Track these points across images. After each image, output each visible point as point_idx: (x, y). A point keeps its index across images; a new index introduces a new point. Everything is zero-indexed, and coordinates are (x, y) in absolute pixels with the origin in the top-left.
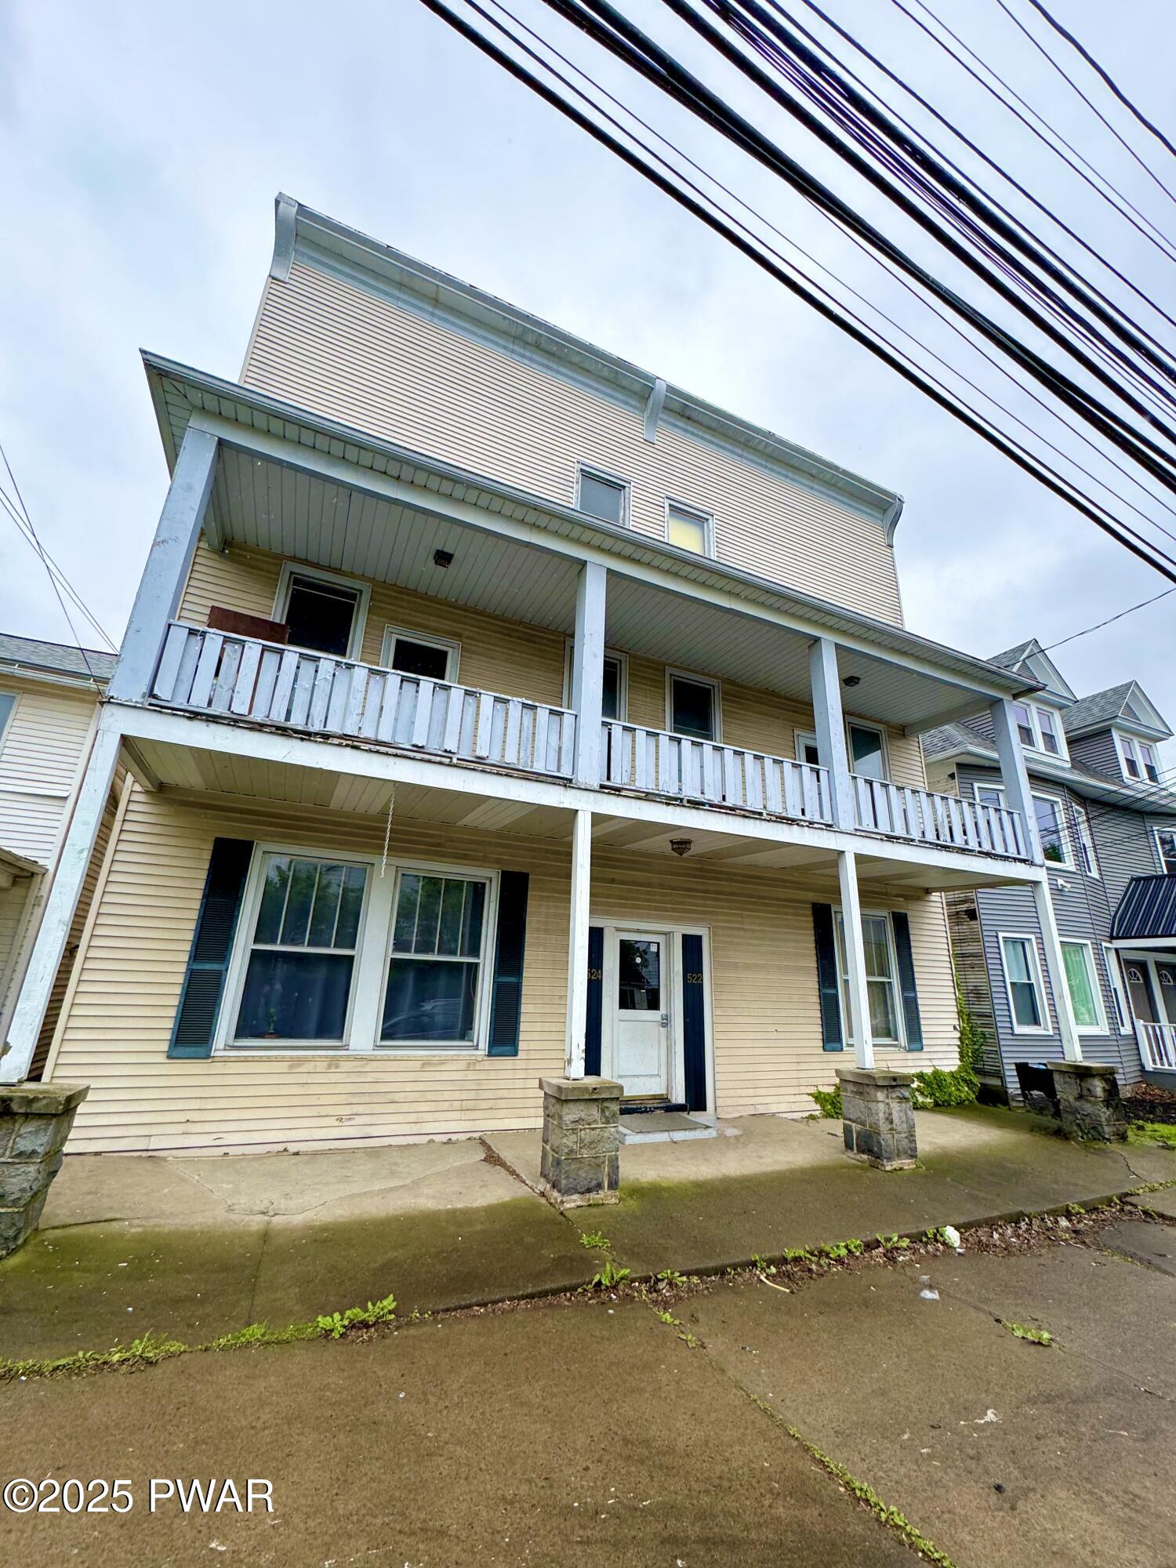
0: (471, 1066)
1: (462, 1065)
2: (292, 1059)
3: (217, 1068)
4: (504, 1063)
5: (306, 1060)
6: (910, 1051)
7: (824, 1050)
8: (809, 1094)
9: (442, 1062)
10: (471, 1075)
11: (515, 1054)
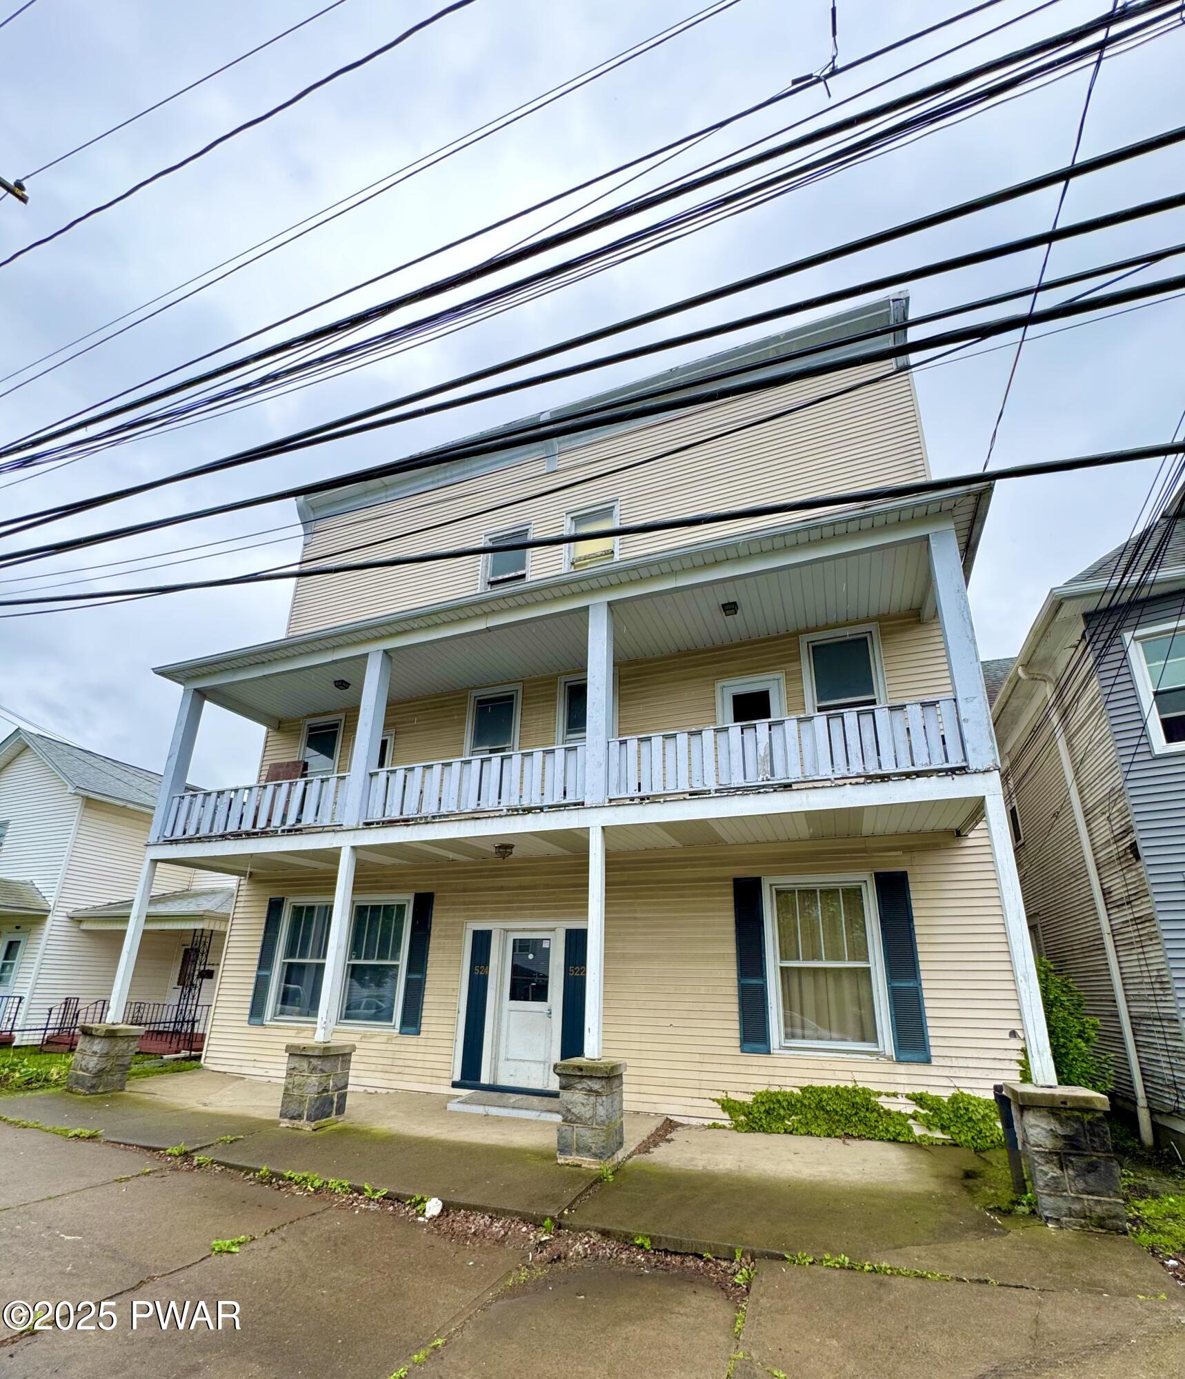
0: (389, 1040)
1: (384, 1039)
2: (298, 1029)
3: (267, 1031)
4: (410, 1040)
5: (304, 1030)
6: (899, 1061)
7: (742, 1051)
8: (714, 1100)
9: (373, 1036)
10: (391, 1047)
11: (418, 1033)
